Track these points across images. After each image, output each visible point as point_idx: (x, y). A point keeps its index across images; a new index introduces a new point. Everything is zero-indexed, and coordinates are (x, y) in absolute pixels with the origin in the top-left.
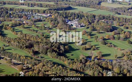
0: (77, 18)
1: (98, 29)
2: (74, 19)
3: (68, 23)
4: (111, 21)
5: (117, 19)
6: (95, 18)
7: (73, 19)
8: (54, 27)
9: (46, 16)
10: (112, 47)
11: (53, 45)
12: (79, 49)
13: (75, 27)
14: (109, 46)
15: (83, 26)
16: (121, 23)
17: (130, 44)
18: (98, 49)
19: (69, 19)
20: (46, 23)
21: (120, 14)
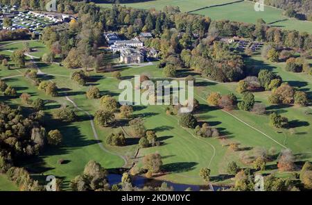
0: (148, 31)
1: (197, 69)
2: (139, 32)
3: (110, 48)
4: (256, 41)
5: (276, 38)
6: (206, 30)
7: (135, 34)
8: (56, 60)
9: (54, 20)
10: (210, 136)
11: (6, 126)
12: (100, 141)
13: (123, 63)
14: (202, 135)
15: (152, 59)
16: (284, 52)
17: (281, 130)
18: (161, 144)
19: (121, 32)
20: (40, 44)
21: (302, 17)
